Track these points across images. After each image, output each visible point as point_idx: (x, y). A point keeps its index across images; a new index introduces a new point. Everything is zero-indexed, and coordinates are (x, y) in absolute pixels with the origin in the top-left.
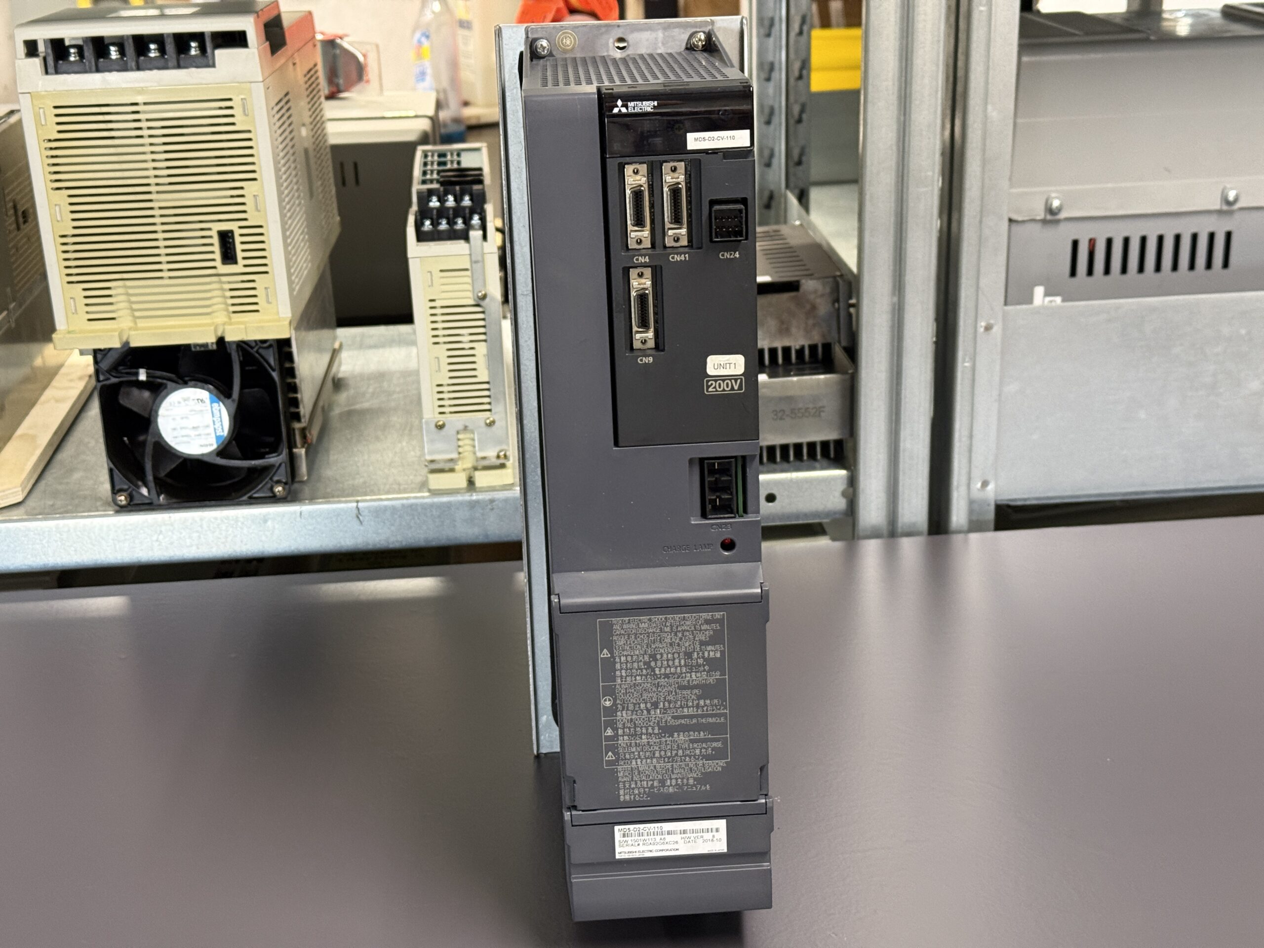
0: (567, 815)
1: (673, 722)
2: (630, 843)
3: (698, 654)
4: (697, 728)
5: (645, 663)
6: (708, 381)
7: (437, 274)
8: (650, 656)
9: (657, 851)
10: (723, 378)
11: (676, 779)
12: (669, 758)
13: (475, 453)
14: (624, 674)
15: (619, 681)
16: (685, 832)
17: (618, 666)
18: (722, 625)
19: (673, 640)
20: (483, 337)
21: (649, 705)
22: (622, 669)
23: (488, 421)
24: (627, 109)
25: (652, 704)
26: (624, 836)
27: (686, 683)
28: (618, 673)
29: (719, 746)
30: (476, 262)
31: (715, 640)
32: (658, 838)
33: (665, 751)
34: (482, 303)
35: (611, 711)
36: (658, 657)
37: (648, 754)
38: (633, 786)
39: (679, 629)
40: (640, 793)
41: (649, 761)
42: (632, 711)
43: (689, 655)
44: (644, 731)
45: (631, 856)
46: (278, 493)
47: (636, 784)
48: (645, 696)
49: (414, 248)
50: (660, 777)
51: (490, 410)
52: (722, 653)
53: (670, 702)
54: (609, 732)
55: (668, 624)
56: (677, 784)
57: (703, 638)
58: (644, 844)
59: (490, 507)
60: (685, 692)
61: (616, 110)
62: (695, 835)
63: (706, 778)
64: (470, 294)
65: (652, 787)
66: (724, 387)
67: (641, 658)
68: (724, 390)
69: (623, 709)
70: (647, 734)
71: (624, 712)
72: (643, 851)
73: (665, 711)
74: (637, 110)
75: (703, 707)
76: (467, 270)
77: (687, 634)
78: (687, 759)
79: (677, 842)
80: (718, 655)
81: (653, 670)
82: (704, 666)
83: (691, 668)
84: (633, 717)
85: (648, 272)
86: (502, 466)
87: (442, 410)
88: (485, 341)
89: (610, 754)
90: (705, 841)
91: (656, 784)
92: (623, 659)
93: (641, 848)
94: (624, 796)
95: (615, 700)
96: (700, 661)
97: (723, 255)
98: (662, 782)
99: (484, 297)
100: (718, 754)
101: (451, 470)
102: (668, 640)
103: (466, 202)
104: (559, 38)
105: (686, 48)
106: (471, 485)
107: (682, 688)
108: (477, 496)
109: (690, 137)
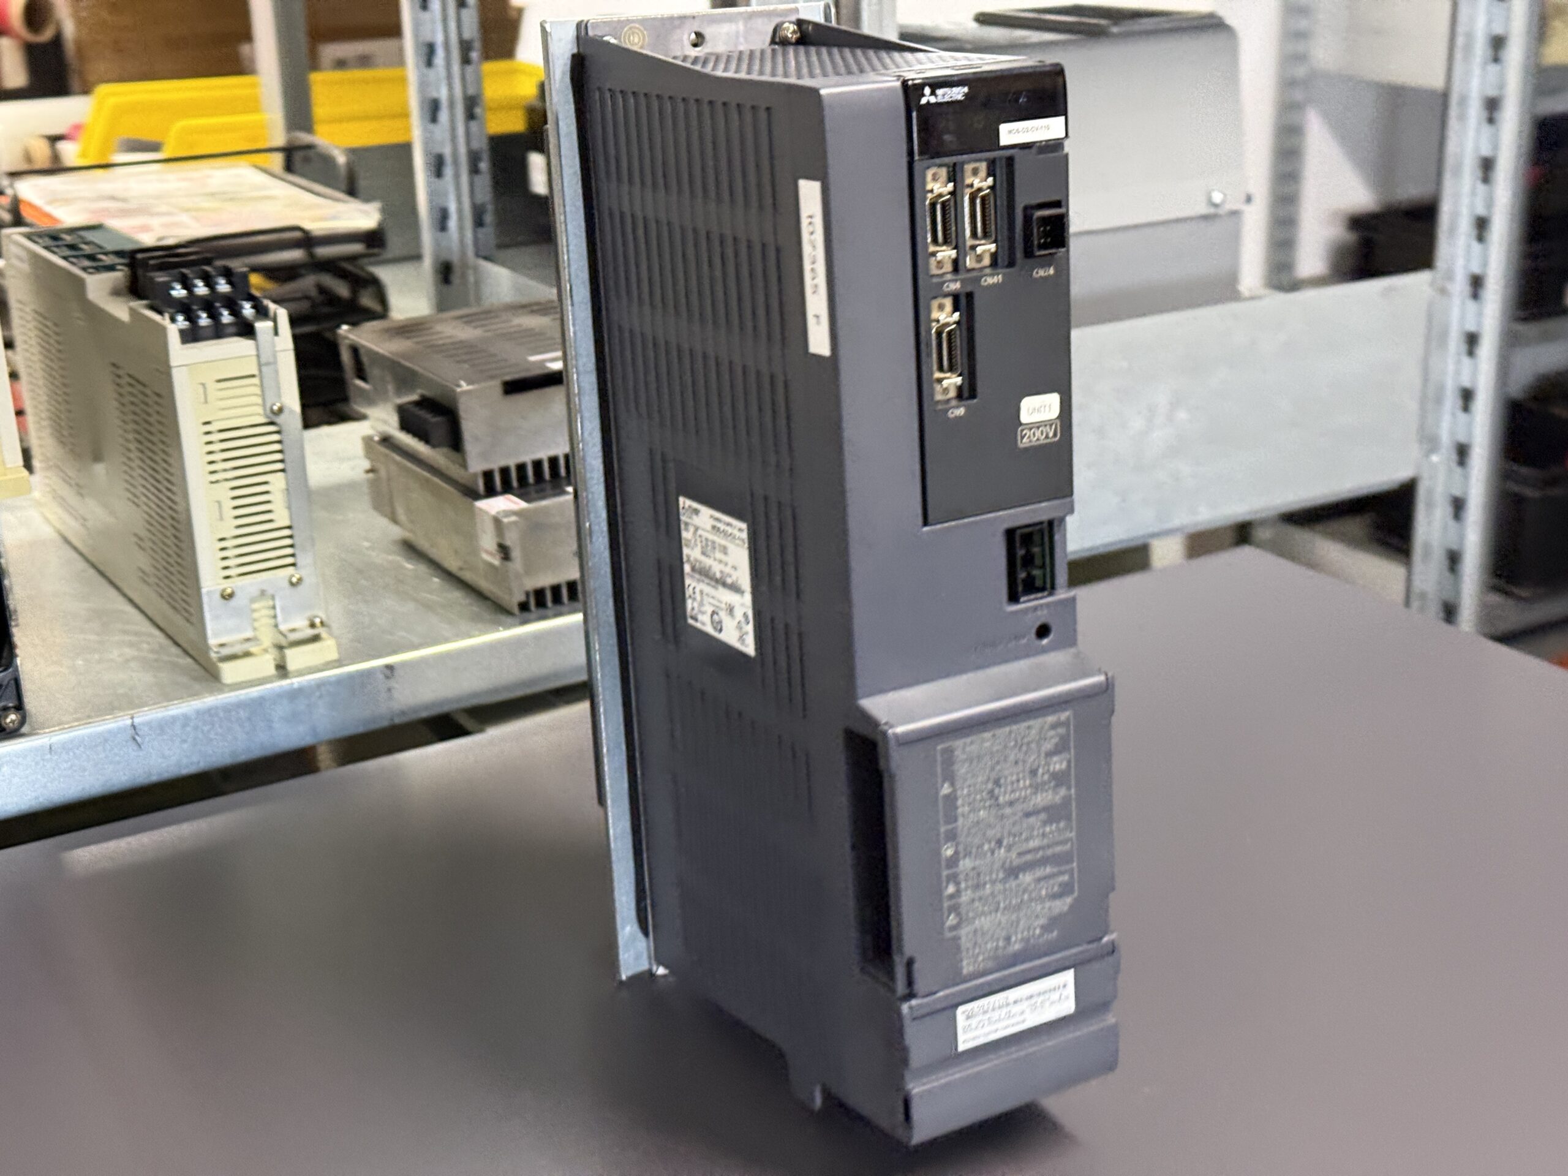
0: (905, 1008)
1: (1018, 861)
2: (972, 1026)
3: (1043, 769)
4: (1044, 862)
5: (989, 792)
6: (1022, 431)
7: (212, 386)
8: (994, 782)
9: (1003, 1029)
10: (1038, 425)
11: (1022, 932)
13: (276, 626)
14: (966, 811)
15: (961, 820)
16: (1030, 996)
17: (960, 802)
18: (1068, 729)
19: (1018, 757)
20: (279, 466)
21: (993, 845)
22: (964, 805)
23: (294, 580)
24: (936, 98)
25: (997, 842)
26: (968, 1018)
27: (1030, 808)
28: (960, 810)
29: (1066, 879)
30: (268, 364)
31: (1058, 749)
32: (1005, 1010)
33: (1010, 899)
34: (278, 420)
35: (953, 861)
36: (1003, 781)
37: (992, 907)
38: (977, 952)
39: (1024, 741)
40: (984, 959)
41: (993, 915)
42: (975, 856)
43: (1034, 772)
44: (988, 879)
45: (975, 1041)
46: (11, 725)
47: (980, 948)
48: (989, 832)
49: (180, 354)
50: (1005, 934)
51: (293, 565)
52: (1069, 762)
54: (951, 889)
55: (1012, 738)
56: (1023, 938)
57: (1049, 748)
58: (989, 1023)
59: (318, 694)
60: (1030, 820)
61: (924, 101)
62: (1041, 998)
63: (1054, 922)
64: (260, 410)
65: (997, 948)
66: (1038, 437)
67: (984, 787)
68: (1038, 439)
69: (965, 857)
70: (991, 882)
71: (967, 859)
72: (989, 1034)
73: (1009, 848)
74: (947, 99)
75: (1049, 834)
76: (253, 376)
77: (1032, 746)
78: (1033, 903)
79: (1023, 1013)
80: (1064, 766)
81: (997, 799)
82: (1049, 782)
83: (1036, 788)
84: (976, 864)
85: (948, 303)
86: (316, 638)
87: (227, 573)
88: (283, 471)
89: (952, 916)
90: (1052, 1003)
91: (1001, 943)
92: (965, 791)
93: (987, 1029)
94: (967, 968)
95: (957, 846)
96: (1046, 777)
97: (1037, 273)
98: (1008, 939)
99: (281, 410)
100: (1065, 890)
101: (247, 654)
102: (1012, 758)
103: (223, 287)
104: (626, 33)
105: (773, 42)
106: (282, 669)
107: (1028, 815)
108: (295, 682)
109: (1004, 128)
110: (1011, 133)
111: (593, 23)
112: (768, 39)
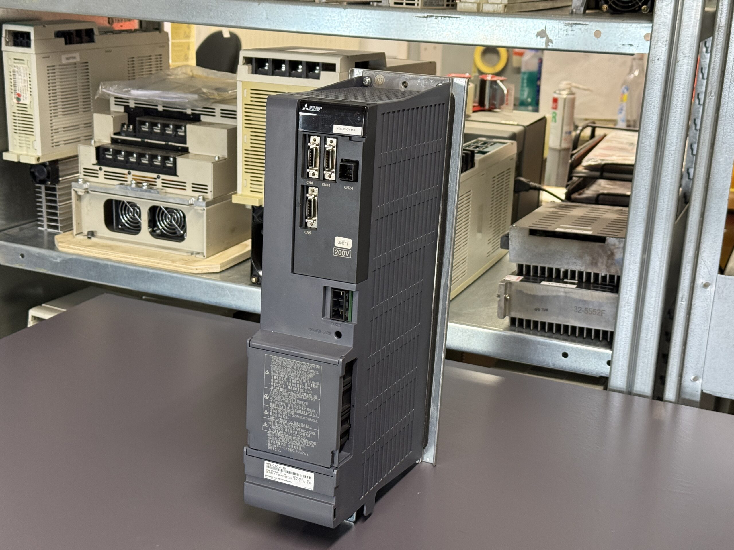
0: (245, 449)
1: (294, 416)
2: (270, 471)
3: (308, 384)
4: (305, 422)
5: (284, 382)
6: (335, 249)
8: (287, 379)
9: (282, 480)
10: (342, 249)
11: (294, 445)
12: (291, 433)
14: (274, 385)
15: (272, 387)
16: (295, 474)
17: (272, 380)
18: (320, 372)
19: (297, 374)
21: (284, 404)
22: (274, 382)
24: (309, 109)
25: (286, 404)
26: (268, 467)
27: (301, 397)
28: (272, 384)
29: (314, 434)
31: (316, 379)
32: (283, 473)
33: (290, 430)
35: (268, 402)
36: (290, 380)
37: (282, 428)
38: (274, 443)
39: (301, 369)
40: (277, 448)
41: (282, 432)
42: (277, 405)
43: (304, 383)
44: (281, 416)
45: (271, 478)
47: (276, 442)
48: (283, 398)
50: (286, 442)
52: (319, 386)
53: (294, 405)
54: (266, 412)
55: (296, 365)
56: (293, 448)
57: (311, 377)
58: (277, 474)
60: (301, 402)
61: (304, 109)
62: (299, 477)
63: (306, 449)
65: (283, 446)
66: (342, 254)
67: (283, 379)
69: (273, 403)
70: (282, 418)
71: (273, 404)
72: (276, 478)
73: (291, 409)
74: (313, 110)
75: (308, 412)
77: (304, 372)
78: (299, 436)
79: (291, 478)
80: (317, 387)
81: (287, 387)
82: (310, 391)
83: (304, 391)
84: (277, 408)
85: (316, 190)
89: (265, 423)
90: (304, 482)
91: (284, 445)
92: (275, 377)
93: (275, 476)
94: (270, 447)
95: (270, 397)
96: (309, 388)
97: (346, 187)
98: (287, 445)
100: (313, 438)
102: (295, 373)
104: (376, 78)
107: (299, 399)
109: (335, 126)
110: (338, 129)
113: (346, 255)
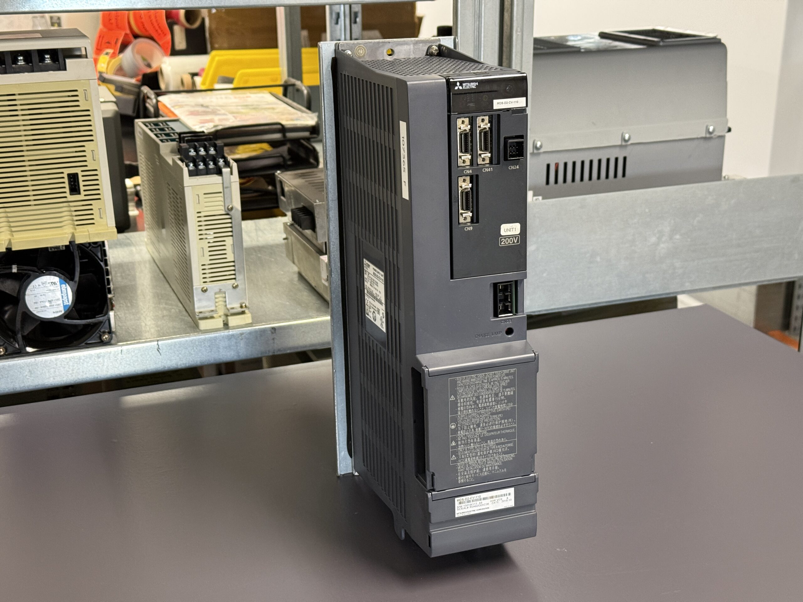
0: (429, 495)
1: (487, 434)
2: (463, 507)
3: (501, 394)
4: (500, 436)
5: (474, 402)
6: (501, 239)
7: (202, 197)
8: (476, 397)
9: (477, 510)
10: (509, 237)
11: (489, 467)
12: (485, 455)
13: (226, 306)
14: (462, 409)
15: (459, 413)
16: (492, 497)
17: (459, 405)
18: (514, 377)
19: (489, 387)
20: (230, 234)
21: (475, 426)
22: (461, 406)
23: (234, 286)
24: (462, 87)
25: (477, 425)
26: (460, 503)
27: (494, 411)
28: (459, 409)
29: (512, 445)
30: (227, 188)
31: (509, 386)
32: (478, 502)
33: (483, 452)
34: (230, 213)
35: (455, 431)
36: (481, 397)
37: (474, 454)
38: (466, 474)
39: (492, 380)
40: (469, 477)
41: (474, 458)
42: (466, 430)
43: (496, 395)
44: (472, 441)
45: (464, 515)
46: (105, 339)
47: (467, 472)
48: (473, 420)
49: (188, 181)
50: (480, 467)
51: (235, 279)
52: (514, 392)
53: (486, 423)
54: (454, 444)
55: (486, 378)
56: (489, 470)
57: (504, 385)
58: (470, 507)
59: (240, 338)
60: (494, 416)
61: (456, 88)
62: (498, 498)
63: (505, 464)
64: (223, 208)
65: (476, 473)
66: (509, 242)
67: (471, 399)
68: (509, 243)
69: (461, 430)
70: (473, 443)
71: (462, 431)
72: (470, 511)
73: (483, 428)
74: (467, 88)
75: (504, 424)
76: (221, 192)
77: (496, 382)
78: (495, 454)
79: (488, 504)
80: (512, 393)
81: (478, 405)
82: (504, 400)
83: (498, 402)
84: (466, 434)
86: (243, 313)
87: (205, 280)
88: (232, 236)
89: (454, 456)
90: (503, 501)
91: (478, 471)
92: (462, 400)
93: (470, 509)
94: (461, 480)
95: (457, 425)
96: (503, 398)
97: (510, 168)
98: (481, 470)
99: (232, 209)
100: (511, 450)
101: (212, 317)
102: (486, 387)
103: (212, 151)
104: (356, 50)
105: (427, 55)
106: (226, 325)
107: (493, 414)
108: (231, 332)
109: (495, 102)
110: (499, 104)
111: (341, 44)
112: (425, 53)
113: (514, 242)
